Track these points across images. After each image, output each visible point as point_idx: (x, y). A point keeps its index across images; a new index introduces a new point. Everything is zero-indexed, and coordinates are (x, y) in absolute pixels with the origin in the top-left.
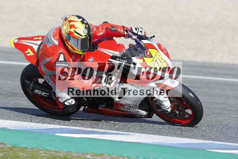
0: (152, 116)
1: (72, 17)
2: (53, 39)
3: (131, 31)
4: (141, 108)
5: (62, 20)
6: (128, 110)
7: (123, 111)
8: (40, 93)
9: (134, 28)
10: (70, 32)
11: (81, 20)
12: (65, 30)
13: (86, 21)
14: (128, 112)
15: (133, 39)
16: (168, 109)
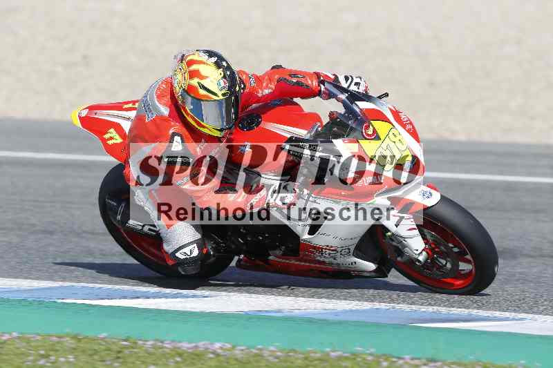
0: (388, 273)
1: (197, 55)
2: (157, 103)
3: (335, 82)
4: (360, 254)
6: (332, 261)
7: (319, 262)
8: (140, 228)
9: (343, 76)
10: (190, 87)
11: (214, 59)
12: (180, 82)
13: (227, 62)
14: (332, 264)
15: (339, 100)
16: (419, 254)
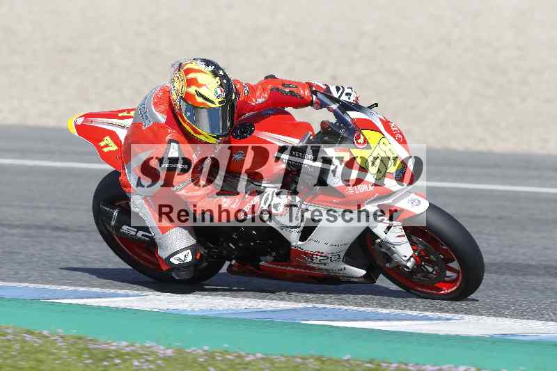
0: (376, 278)
1: (194, 63)
2: (154, 111)
3: (327, 92)
4: (350, 260)
5: (173, 70)
6: (322, 266)
8: (134, 233)
9: (335, 87)
10: (188, 94)
11: (211, 68)
12: (177, 90)
13: (223, 71)
14: (322, 269)
15: (330, 110)
16: (407, 260)
